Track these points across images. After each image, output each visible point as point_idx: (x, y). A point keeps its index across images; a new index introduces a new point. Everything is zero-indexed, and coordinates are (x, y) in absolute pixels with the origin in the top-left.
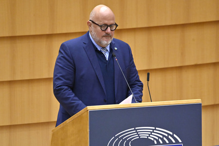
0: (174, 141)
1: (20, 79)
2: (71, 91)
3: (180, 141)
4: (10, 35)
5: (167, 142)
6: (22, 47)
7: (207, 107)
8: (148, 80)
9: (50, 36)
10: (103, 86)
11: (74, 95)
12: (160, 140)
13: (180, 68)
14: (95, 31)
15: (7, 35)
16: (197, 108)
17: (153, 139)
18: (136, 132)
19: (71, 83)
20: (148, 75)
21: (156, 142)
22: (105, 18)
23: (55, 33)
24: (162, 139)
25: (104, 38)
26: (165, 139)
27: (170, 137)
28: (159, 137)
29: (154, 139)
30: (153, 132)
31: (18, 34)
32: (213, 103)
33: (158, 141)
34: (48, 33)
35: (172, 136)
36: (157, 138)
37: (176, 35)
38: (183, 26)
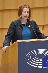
8: (43, 29)
18: (38, 51)
20: (43, 27)
21: (46, 56)
29: (45, 54)
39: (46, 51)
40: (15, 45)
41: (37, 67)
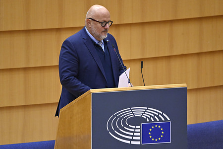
0: (163, 119)
1: (33, 66)
2: (77, 80)
3: (169, 119)
4: (25, 29)
5: (158, 120)
6: (35, 39)
7: (191, 90)
8: (142, 67)
9: (59, 30)
10: (104, 74)
11: (80, 83)
12: (152, 118)
13: (169, 57)
14: (95, 28)
15: (23, 29)
16: (183, 91)
17: (145, 118)
18: (132, 111)
19: (76, 74)
20: (142, 63)
21: (148, 120)
22: (104, 16)
23: (63, 27)
24: (154, 118)
25: (103, 33)
26: (155, 117)
27: (160, 116)
28: (151, 116)
30: (146, 111)
31: (32, 28)
32: (196, 87)
33: (149, 119)
34: (57, 27)
35: (162, 115)
36: (149, 117)
37: (166, 29)
38: (172, 22)
39: (147, 111)
40: (84, 98)
41: (131, 142)
